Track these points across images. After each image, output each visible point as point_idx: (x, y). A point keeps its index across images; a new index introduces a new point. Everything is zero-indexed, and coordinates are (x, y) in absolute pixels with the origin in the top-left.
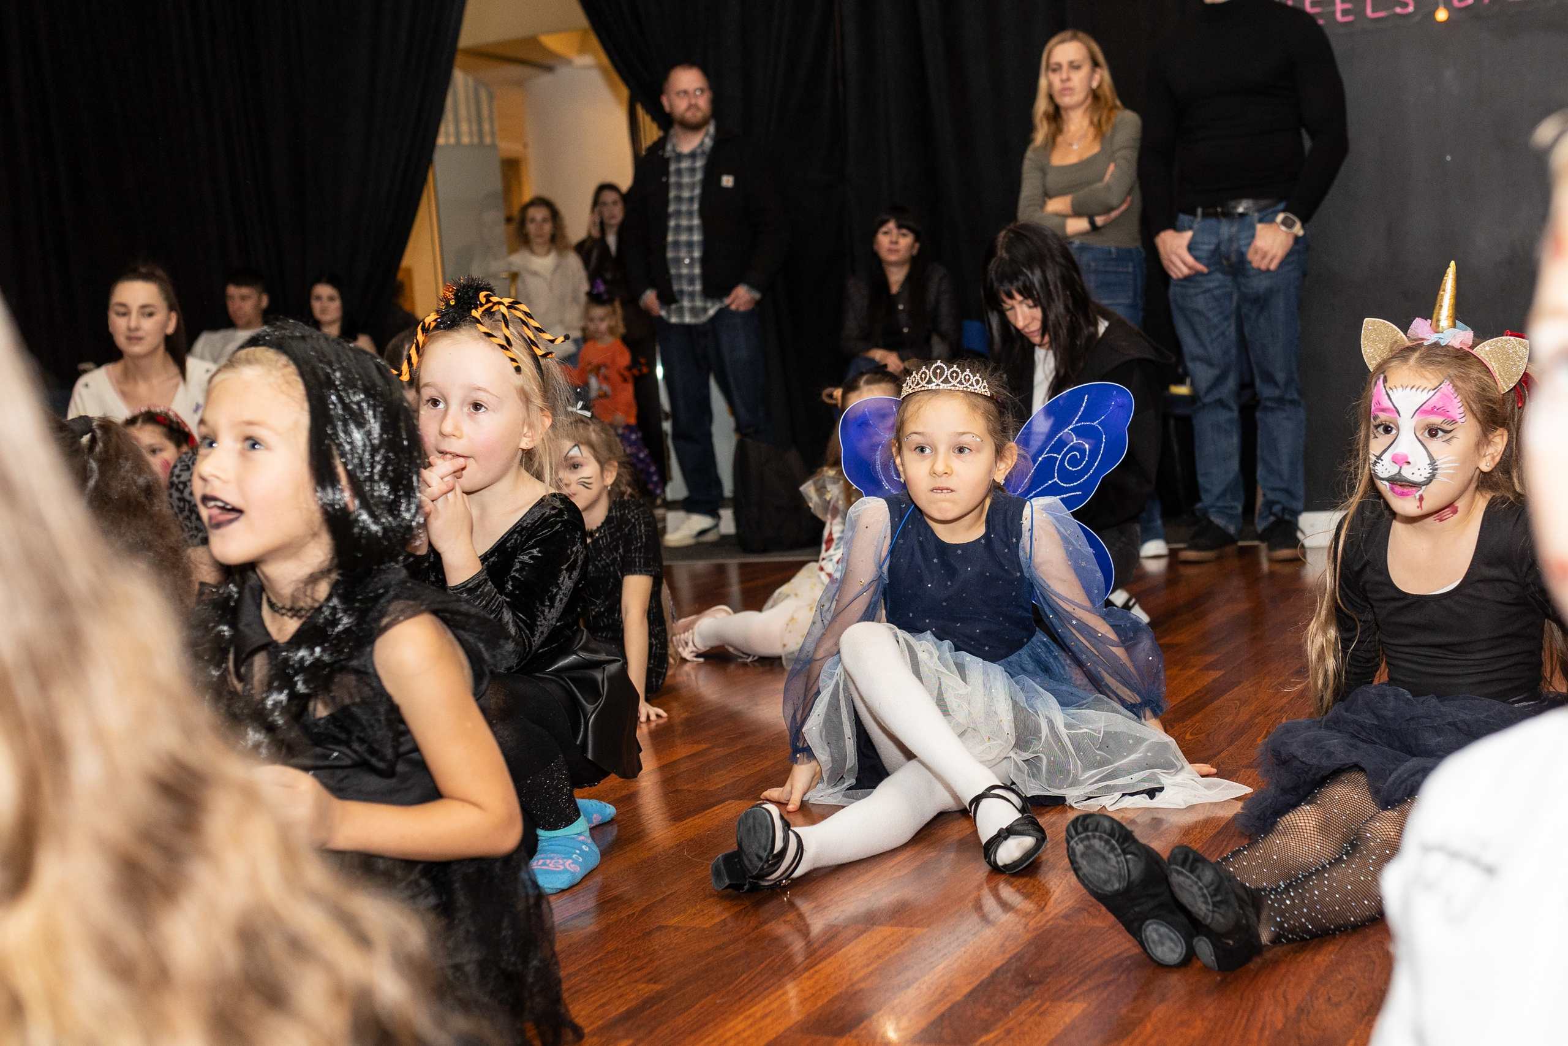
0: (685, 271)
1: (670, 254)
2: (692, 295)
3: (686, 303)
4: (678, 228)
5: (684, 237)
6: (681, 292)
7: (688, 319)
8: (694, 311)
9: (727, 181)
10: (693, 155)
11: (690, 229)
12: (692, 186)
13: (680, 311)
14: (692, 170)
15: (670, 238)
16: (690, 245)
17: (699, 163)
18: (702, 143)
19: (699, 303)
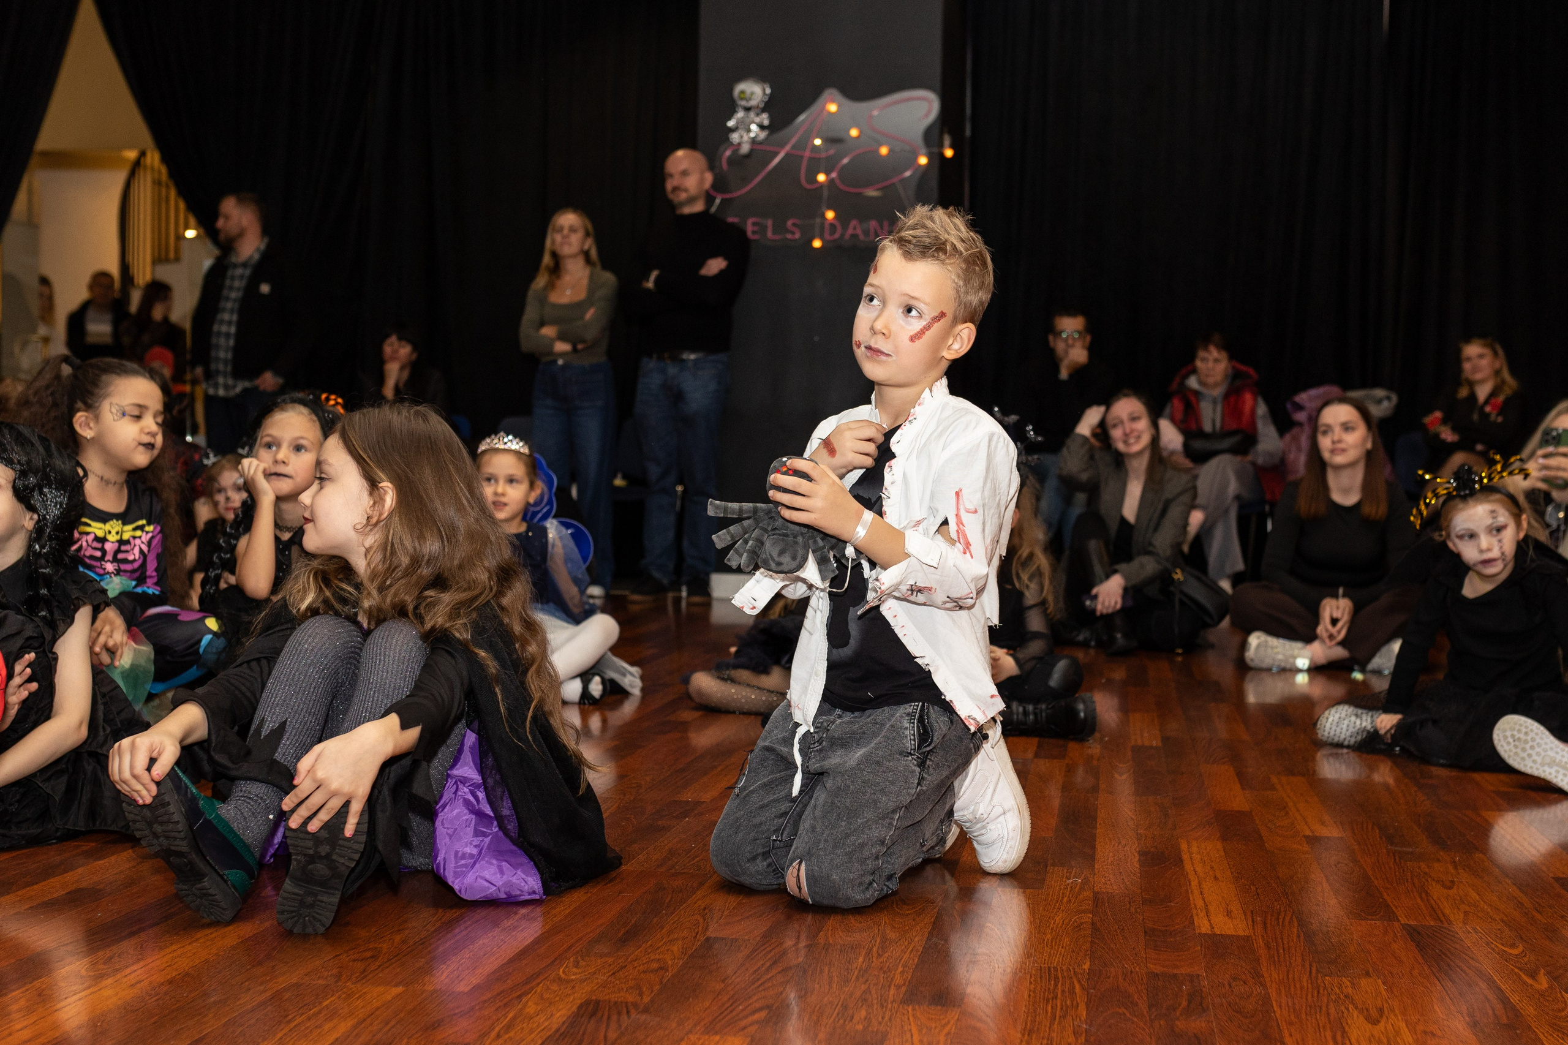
0: (222, 355)
1: (214, 341)
2: (225, 375)
3: (221, 380)
4: (222, 322)
5: (224, 329)
6: (218, 372)
7: (221, 392)
8: (226, 387)
9: (265, 288)
10: (245, 265)
11: (230, 323)
12: (239, 289)
13: (216, 386)
14: (242, 277)
15: (216, 328)
16: (228, 335)
17: (248, 272)
18: (251, 257)
19: (230, 382)
